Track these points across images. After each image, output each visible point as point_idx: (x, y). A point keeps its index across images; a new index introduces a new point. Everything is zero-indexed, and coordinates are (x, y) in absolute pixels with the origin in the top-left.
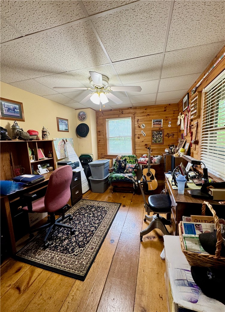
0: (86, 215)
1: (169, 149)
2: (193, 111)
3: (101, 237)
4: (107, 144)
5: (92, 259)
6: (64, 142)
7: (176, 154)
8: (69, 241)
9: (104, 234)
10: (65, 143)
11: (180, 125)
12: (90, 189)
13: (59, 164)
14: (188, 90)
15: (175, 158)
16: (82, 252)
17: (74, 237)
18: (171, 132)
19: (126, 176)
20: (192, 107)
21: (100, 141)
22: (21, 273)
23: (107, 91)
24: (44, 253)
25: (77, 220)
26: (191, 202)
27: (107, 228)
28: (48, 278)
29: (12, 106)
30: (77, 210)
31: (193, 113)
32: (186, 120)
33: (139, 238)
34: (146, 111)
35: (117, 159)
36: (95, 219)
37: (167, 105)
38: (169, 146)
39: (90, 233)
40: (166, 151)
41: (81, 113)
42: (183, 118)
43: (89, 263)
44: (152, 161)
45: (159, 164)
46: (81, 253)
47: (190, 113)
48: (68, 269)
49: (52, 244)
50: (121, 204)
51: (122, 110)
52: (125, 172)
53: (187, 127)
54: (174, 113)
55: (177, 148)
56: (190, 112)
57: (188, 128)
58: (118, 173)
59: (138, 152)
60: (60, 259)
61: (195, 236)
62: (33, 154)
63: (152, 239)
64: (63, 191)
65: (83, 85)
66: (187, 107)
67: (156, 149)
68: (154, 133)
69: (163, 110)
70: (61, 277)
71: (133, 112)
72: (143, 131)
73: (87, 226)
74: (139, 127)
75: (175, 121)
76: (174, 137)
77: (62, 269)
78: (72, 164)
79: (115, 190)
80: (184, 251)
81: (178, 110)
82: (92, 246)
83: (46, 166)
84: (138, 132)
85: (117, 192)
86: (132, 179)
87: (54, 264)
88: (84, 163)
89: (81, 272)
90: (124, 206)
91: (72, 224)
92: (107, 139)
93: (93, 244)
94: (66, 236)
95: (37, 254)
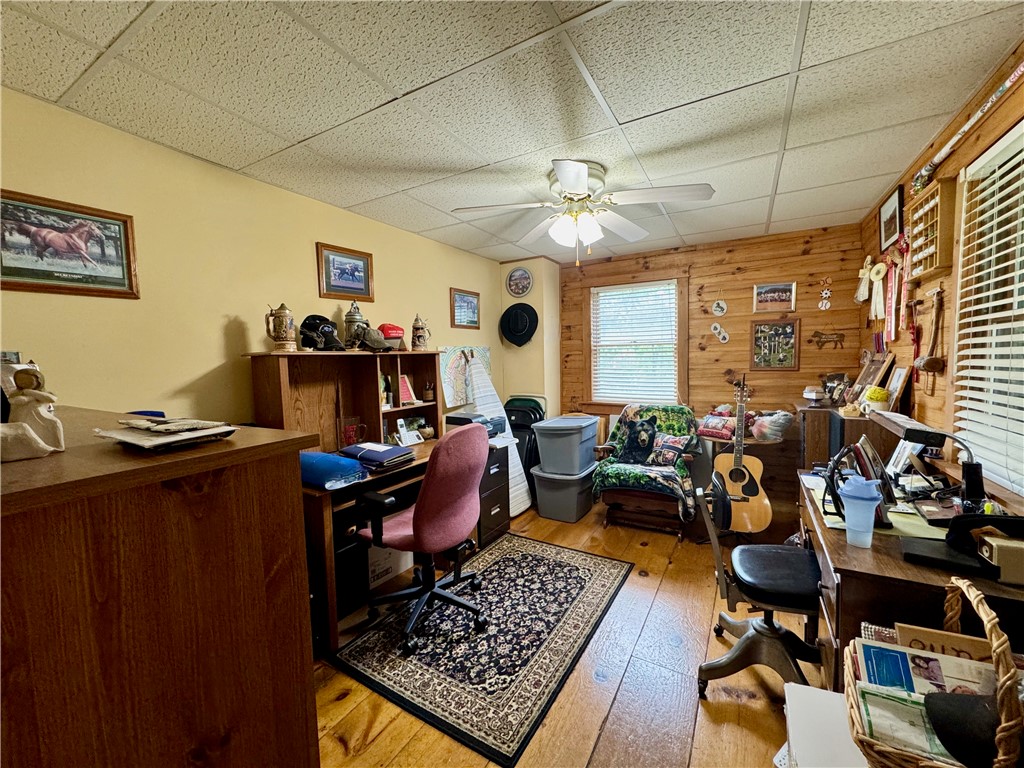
0: (520, 581)
1: (820, 389)
2: (920, 248)
3: (566, 656)
4: (593, 368)
5: (536, 713)
6: (467, 357)
7: (849, 407)
8: (471, 648)
9: (576, 650)
10: (467, 361)
11: (868, 301)
12: (534, 506)
13: (450, 421)
14: (899, 176)
15: (843, 421)
16: (507, 688)
17: (484, 639)
18: (831, 327)
19: (652, 475)
20: (916, 237)
21: (570, 358)
22: (349, 705)
23: (600, 206)
24: (404, 667)
25: (495, 592)
26: (900, 577)
27: (585, 633)
28: (415, 735)
29: (349, 263)
30: (494, 564)
31: (921, 256)
32: (893, 284)
33: (695, 687)
34: (731, 258)
35: (625, 416)
36: (548, 598)
37: (814, 233)
38: (823, 379)
39: (532, 637)
40: (810, 394)
41: (517, 274)
42: (882, 275)
43: (527, 723)
44: (751, 428)
45: (780, 440)
46: (504, 689)
47: (908, 257)
48: (468, 726)
49: (425, 646)
50: (632, 566)
51: (645, 258)
52: (650, 459)
53: (898, 310)
54: (843, 260)
55: (857, 387)
56: (910, 253)
57: (903, 311)
58: (627, 462)
59: (698, 397)
60: (445, 693)
61: (910, 695)
62: (387, 389)
63: (744, 699)
64: (460, 498)
65: (531, 193)
66: (896, 237)
67: (768, 387)
68: (762, 332)
69: (800, 252)
70: (447, 741)
71: (684, 262)
72: (718, 326)
73: (522, 616)
74: (706, 312)
75: (849, 286)
76: (845, 344)
77: (451, 720)
78: (485, 423)
79: (614, 518)
80: (861, 737)
81: (862, 248)
82: (537, 676)
83: (416, 426)
84: (698, 328)
85: (622, 525)
86: (676, 486)
87: (431, 703)
88: (519, 422)
89: (504, 743)
90: (644, 573)
91: (478, 601)
92: (593, 352)
93: (539, 671)
94: (462, 633)
95: (388, 664)
